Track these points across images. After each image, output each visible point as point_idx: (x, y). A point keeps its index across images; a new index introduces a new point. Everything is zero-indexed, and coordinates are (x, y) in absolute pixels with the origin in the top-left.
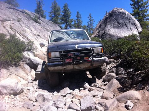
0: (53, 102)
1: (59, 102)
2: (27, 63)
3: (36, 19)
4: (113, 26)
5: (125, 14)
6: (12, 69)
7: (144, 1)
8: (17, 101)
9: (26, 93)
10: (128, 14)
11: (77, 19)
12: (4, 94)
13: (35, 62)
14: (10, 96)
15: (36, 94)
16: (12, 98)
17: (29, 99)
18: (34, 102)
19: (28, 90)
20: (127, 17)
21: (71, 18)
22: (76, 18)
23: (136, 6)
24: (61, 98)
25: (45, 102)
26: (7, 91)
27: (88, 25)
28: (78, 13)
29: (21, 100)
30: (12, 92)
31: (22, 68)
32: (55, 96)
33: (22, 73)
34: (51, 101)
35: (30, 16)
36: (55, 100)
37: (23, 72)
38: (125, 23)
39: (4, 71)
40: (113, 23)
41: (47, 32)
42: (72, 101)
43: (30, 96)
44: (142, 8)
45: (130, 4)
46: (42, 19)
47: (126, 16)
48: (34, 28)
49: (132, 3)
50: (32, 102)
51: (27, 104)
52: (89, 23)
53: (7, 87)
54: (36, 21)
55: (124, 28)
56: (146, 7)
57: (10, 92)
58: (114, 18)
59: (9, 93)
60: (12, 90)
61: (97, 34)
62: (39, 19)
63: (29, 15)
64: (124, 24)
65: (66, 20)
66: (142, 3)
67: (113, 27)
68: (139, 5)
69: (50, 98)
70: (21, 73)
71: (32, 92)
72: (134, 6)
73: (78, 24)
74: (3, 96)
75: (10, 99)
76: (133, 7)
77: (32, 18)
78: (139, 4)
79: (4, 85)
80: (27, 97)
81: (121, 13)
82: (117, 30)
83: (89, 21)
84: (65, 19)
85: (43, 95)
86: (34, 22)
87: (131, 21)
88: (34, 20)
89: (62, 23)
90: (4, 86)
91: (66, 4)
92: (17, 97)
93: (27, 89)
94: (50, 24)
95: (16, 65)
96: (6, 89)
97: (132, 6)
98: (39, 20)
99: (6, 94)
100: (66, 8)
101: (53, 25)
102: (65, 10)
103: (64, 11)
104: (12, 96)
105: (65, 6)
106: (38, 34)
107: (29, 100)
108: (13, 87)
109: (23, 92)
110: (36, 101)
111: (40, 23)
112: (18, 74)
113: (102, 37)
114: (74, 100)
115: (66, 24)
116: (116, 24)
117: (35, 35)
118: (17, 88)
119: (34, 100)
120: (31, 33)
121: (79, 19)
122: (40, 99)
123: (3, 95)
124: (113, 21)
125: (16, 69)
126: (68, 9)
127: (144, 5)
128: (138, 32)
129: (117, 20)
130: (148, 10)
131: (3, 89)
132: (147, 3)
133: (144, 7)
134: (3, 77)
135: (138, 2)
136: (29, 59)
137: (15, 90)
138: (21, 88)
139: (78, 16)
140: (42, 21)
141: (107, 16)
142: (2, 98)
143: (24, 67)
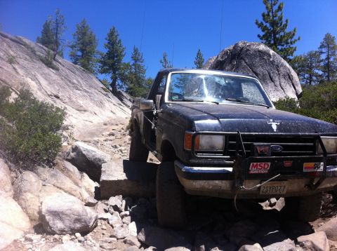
2: (69, 158)
3: (47, 60)
5: (269, 55)
6: (45, 172)
7: (287, 31)
10: (274, 55)
11: (133, 65)
12: (58, 232)
13: (90, 156)
14: (73, 237)
18: (138, 247)
20: (273, 61)
21: (124, 61)
22: (132, 62)
23: (270, 41)
26: (63, 223)
28: (136, 50)
29: (107, 245)
30: (78, 226)
31: (62, 171)
33: (68, 184)
35: (33, 52)
37: (68, 179)
38: (269, 73)
39: (31, 176)
41: (75, 90)
44: (283, 46)
45: (259, 36)
46: (60, 59)
47: (271, 59)
48: (46, 79)
49: (262, 34)
54: (49, 65)
55: (267, 84)
56: (291, 43)
57: (73, 226)
58: (246, 62)
59: (70, 228)
60: (78, 220)
62: (54, 59)
63: (31, 48)
64: (268, 77)
65: (113, 64)
66: (282, 34)
68: (278, 39)
70: (65, 181)
72: (267, 39)
73: (136, 75)
74: (56, 236)
76: (264, 41)
77: (39, 56)
78: (277, 36)
79: (55, 209)
81: (259, 51)
84: (110, 61)
86: (44, 65)
87: (281, 69)
88: (42, 61)
89: (104, 72)
90: (55, 212)
91: (114, 29)
92: (90, 237)
94: (77, 73)
95: (51, 163)
96: (61, 219)
97: (261, 39)
98: (54, 63)
99: (62, 232)
100: (114, 37)
101: (86, 75)
102: (112, 42)
103: (109, 43)
104: (78, 235)
105: (112, 34)
106: (55, 93)
107: (125, 242)
108: (81, 212)
109: (96, 225)
112: (59, 185)
115: (114, 73)
117: (50, 96)
118: (89, 215)
120: (40, 90)
121: (138, 63)
123: (53, 233)
125: (52, 172)
126: (118, 40)
127: (287, 40)
128: (297, 94)
129: (251, 67)
130: (295, 50)
131: (53, 220)
132: (294, 35)
133: (287, 43)
134: (29, 191)
135: (275, 33)
136: (76, 149)
137: (85, 222)
138: (95, 216)
139: (136, 57)
140: (60, 63)
141: (219, 59)
142: (52, 241)
143: (65, 168)
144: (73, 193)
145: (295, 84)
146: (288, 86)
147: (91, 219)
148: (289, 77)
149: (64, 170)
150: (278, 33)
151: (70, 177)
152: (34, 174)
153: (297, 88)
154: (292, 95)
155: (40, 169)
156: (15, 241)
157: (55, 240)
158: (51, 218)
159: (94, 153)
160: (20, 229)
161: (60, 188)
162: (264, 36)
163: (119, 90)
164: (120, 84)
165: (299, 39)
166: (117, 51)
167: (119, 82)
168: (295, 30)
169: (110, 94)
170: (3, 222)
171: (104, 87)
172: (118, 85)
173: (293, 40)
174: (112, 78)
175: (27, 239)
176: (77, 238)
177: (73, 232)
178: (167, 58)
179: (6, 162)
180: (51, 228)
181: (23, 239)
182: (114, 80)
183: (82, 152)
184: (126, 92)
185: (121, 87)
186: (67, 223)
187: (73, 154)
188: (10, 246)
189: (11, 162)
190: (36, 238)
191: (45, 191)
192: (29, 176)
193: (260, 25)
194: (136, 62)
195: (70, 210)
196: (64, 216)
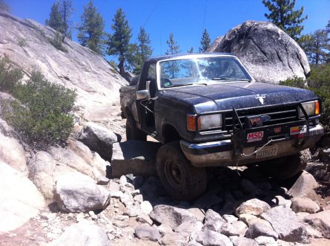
2: (81, 138)
3: (57, 42)
4: (252, 59)
6: (58, 152)
7: (294, 9)
9: (117, 205)
10: (282, 35)
11: (140, 46)
12: (72, 211)
13: (101, 136)
14: (87, 215)
16: (93, 219)
18: (150, 225)
20: (282, 40)
21: (131, 42)
22: (139, 43)
23: (277, 20)
25: (185, 224)
26: (77, 201)
28: (142, 31)
30: (92, 204)
31: (74, 150)
33: (80, 163)
35: (43, 34)
37: (80, 158)
38: (277, 53)
39: (45, 156)
40: (252, 53)
41: (84, 72)
44: (290, 25)
45: (266, 15)
46: (69, 42)
47: (280, 39)
48: (55, 61)
49: (269, 13)
51: (146, 231)
53: (77, 192)
54: (58, 47)
55: (275, 63)
56: (299, 22)
57: (86, 205)
58: (254, 42)
59: (84, 206)
60: (91, 199)
62: (63, 41)
63: (40, 31)
64: (276, 56)
65: (121, 46)
66: (289, 12)
67: (252, 62)
68: (285, 18)
70: (77, 161)
72: (274, 18)
74: (71, 215)
76: (272, 20)
77: (49, 39)
78: (285, 15)
79: (70, 188)
80: (125, 214)
81: (268, 31)
82: (260, 68)
83: (169, 49)
84: (117, 43)
86: (53, 47)
87: (290, 48)
88: (52, 43)
89: (112, 53)
90: (70, 191)
91: (121, 10)
92: (103, 215)
94: (86, 54)
96: (75, 198)
97: (268, 18)
98: (63, 45)
99: (76, 210)
100: (121, 18)
101: (94, 57)
102: (119, 24)
103: (116, 25)
104: (92, 213)
105: (118, 15)
106: (65, 74)
107: (138, 220)
108: (94, 191)
109: (109, 203)
111: (66, 51)
112: (72, 165)
115: (122, 54)
116: (259, 54)
117: (60, 77)
119: (150, 221)
120: (50, 72)
121: (145, 44)
122: (165, 218)
123: (68, 212)
124: (252, 47)
125: (66, 152)
126: (125, 20)
127: (294, 19)
128: (305, 73)
129: (260, 46)
130: (302, 29)
131: (68, 199)
132: (301, 13)
133: (294, 22)
134: (44, 170)
135: (282, 12)
136: (87, 130)
137: (99, 200)
138: (108, 194)
139: (143, 39)
140: (67, 44)
141: (227, 38)
142: (66, 219)
143: (78, 148)
144: (86, 171)
145: (303, 63)
146: (296, 65)
147: (104, 197)
148: (298, 57)
149: (77, 150)
150: (285, 12)
151: (82, 156)
152: (48, 154)
153: (305, 67)
154: (301, 75)
155: (54, 149)
156: (31, 219)
157: (70, 218)
158: (66, 197)
159: (104, 133)
161: (73, 168)
162: (271, 15)
163: (127, 71)
164: (128, 65)
165: (306, 18)
166: (123, 32)
167: (126, 63)
168: (302, 9)
169: (118, 76)
171: (112, 68)
172: (126, 66)
173: (300, 19)
174: (119, 59)
175: (42, 218)
176: (90, 216)
177: (87, 210)
178: (173, 39)
179: (21, 143)
180: (65, 206)
181: (39, 218)
182: (122, 61)
183: (93, 132)
184: (134, 73)
185: (129, 68)
186: (81, 201)
187: (84, 135)
188: (27, 224)
189: (25, 142)
190: (52, 216)
191: (59, 170)
192: (43, 156)
193: (267, 4)
194: (142, 43)
195: (84, 189)
196: (77, 195)
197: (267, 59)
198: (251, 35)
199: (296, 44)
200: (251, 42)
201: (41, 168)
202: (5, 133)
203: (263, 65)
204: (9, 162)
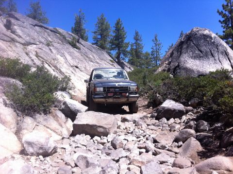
0: (100, 169)
1: (109, 170)
2: (61, 109)
3: (73, 43)
4: (191, 56)
5: (211, 38)
6: (40, 117)
8: (47, 165)
9: (61, 153)
10: (215, 38)
11: (135, 43)
12: (30, 154)
13: (72, 108)
14: (38, 158)
15: (75, 156)
16: (41, 161)
17: (65, 162)
18: (72, 167)
19: (63, 150)
21: (126, 41)
22: (134, 41)
23: (228, 24)
24: (113, 164)
25: (89, 168)
26: (33, 149)
27: (152, 52)
28: (137, 33)
29: (54, 164)
30: (41, 151)
31: (54, 117)
32: (104, 160)
33: (54, 124)
34: (97, 167)
35: (64, 38)
36: (103, 166)
37: (55, 122)
38: (211, 51)
39: (29, 120)
40: (192, 51)
41: (90, 62)
42: (129, 169)
43: (67, 158)
45: (220, 21)
46: (83, 42)
47: (213, 41)
48: (70, 56)
49: (222, 19)
50: (70, 167)
51: (63, 170)
52: (155, 48)
53: (33, 143)
54: (74, 46)
55: (209, 58)
57: (38, 151)
58: (194, 43)
59: (36, 152)
60: (41, 148)
61: (166, 67)
62: (78, 42)
63: (63, 35)
64: (210, 53)
65: (119, 44)
67: (192, 58)
69: (96, 163)
70: (52, 123)
71: (69, 153)
72: (226, 23)
73: (136, 50)
74: (29, 157)
75: (38, 162)
76: (224, 25)
77: (68, 40)
79: (30, 141)
80: (62, 159)
81: (204, 35)
82: (197, 62)
83: (154, 45)
84: (116, 42)
85: (86, 158)
86: (70, 46)
87: (220, 48)
88: (70, 44)
89: (112, 49)
91: (119, 20)
92: (48, 158)
93: (62, 148)
94: (94, 50)
95: (46, 112)
96: (32, 147)
97: (222, 23)
98: (77, 44)
99: (32, 154)
100: (119, 25)
101: (99, 52)
102: (118, 29)
103: (116, 30)
104: (41, 157)
105: (118, 23)
106: (76, 64)
107: (66, 164)
108: (43, 144)
109: (56, 152)
110: (76, 166)
111: (79, 49)
112: (48, 126)
113: (174, 72)
114: (131, 166)
115: (119, 50)
116: (196, 52)
117: (72, 66)
118: (49, 145)
119: (73, 165)
120: (66, 63)
121: (139, 42)
122: (82, 164)
123: (27, 155)
124: (192, 47)
125: (45, 118)
126: (122, 27)
128: (231, 65)
129: (198, 46)
134: (26, 129)
135: (232, 18)
136: (65, 103)
137: (45, 149)
138: (54, 146)
139: (137, 38)
140: (82, 45)
143: (56, 115)
144: (56, 131)
145: (230, 58)
146: (225, 60)
147: (50, 148)
148: (226, 54)
149: (56, 117)
151: (57, 121)
152: (31, 118)
153: (231, 61)
155: (38, 116)
157: (28, 159)
158: (27, 146)
159: (75, 106)
160: (11, 151)
161: (48, 128)
162: (223, 21)
163: (123, 61)
166: (121, 34)
167: (122, 56)
169: (116, 65)
170: (2, 146)
171: (112, 59)
175: (12, 157)
177: (38, 155)
178: (157, 38)
179: (15, 111)
180: (26, 151)
181: (10, 157)
182: (119, 54)
183: (68, 105)
184: (128, 62)
185: (123, 59)
186: (35, 149)
187: (63, 107)
189: (19, 111)
190: (18, 156)
191: (37, 129)
194: (137, 41)
195: (38, 141)
196: (34, 145)
197: (203, 55)
198: (192, 38)
199: (225, 44)
200: (192, 43)
201: (25, 127)
202: (6, 105)
203: (200, 60)
204: (4, 123)
